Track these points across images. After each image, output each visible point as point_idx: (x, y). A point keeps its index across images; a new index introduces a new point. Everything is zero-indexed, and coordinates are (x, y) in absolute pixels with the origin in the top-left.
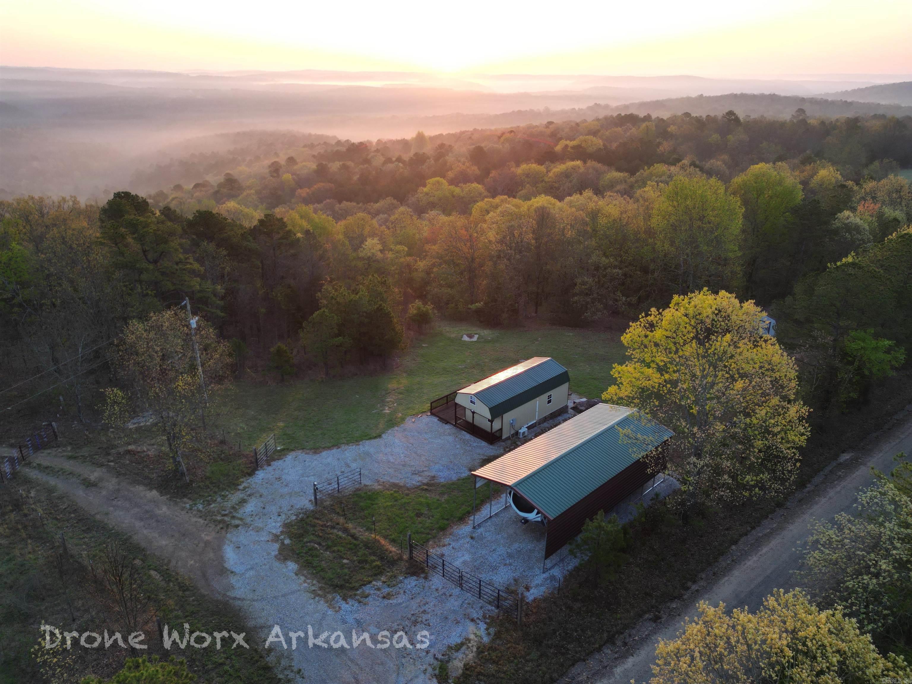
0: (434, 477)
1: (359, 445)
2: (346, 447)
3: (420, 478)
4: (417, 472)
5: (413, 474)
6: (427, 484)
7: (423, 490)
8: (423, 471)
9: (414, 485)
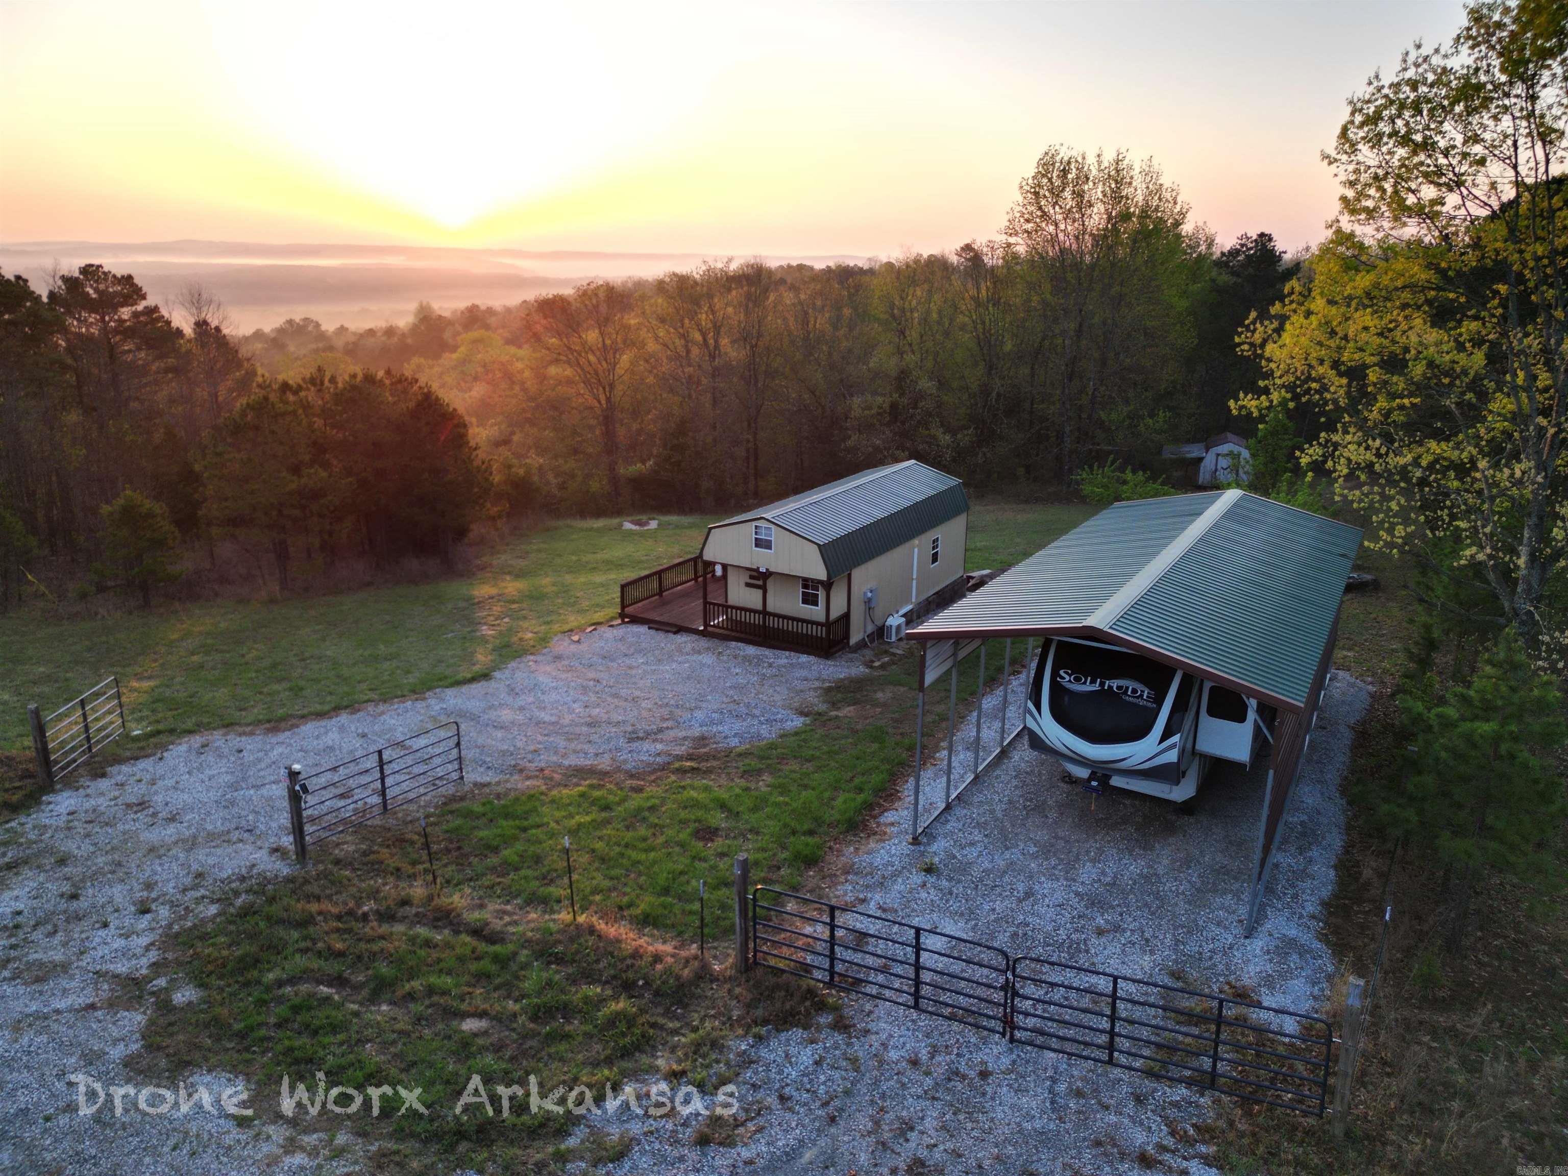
0: (703, 738)
1: (424, 699)
2: (381, 707)
3: (659, 747)
4: (641, 735)
5: (631, 740)
6: (690, 758)
7: (682, 771)
8: (660, 730)
9: (649, 764)
